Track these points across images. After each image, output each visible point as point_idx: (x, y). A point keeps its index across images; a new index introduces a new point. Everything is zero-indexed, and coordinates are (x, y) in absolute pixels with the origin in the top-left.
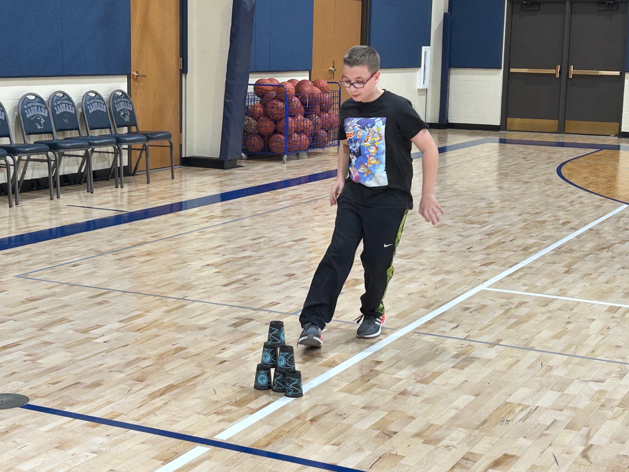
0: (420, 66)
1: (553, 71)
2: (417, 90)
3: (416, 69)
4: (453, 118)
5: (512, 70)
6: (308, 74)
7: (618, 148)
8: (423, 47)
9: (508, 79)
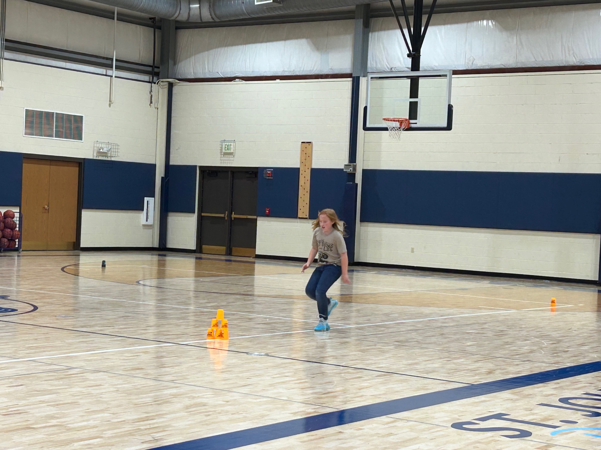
0: (143, 210)
1: (222, 215)
2: (141, 225)
3: (141, 212)
4: (170, 245)
5: (203, 214)
6: (19, 208)
7: (254, 263)
8: (145, 198)
9: (201, 221)
